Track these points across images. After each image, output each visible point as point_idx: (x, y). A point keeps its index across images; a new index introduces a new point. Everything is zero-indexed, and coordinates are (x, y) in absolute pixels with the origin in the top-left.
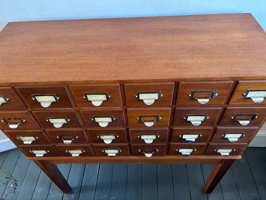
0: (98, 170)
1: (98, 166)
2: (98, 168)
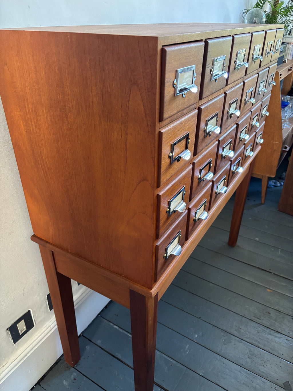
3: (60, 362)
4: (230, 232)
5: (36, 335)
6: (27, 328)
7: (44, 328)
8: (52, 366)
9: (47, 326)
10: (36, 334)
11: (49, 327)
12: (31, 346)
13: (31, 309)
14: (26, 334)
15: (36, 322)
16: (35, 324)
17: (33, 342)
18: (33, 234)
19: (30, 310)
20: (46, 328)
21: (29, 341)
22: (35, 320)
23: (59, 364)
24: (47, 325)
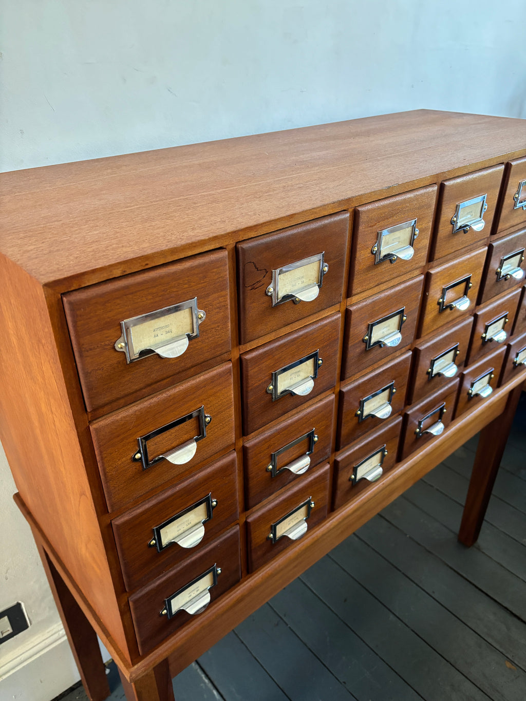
0: (215, 692)
1: (207, 681)
2: (210, 685)
3: (79, 688)
4: (465, 507)
5: (32, 642)
6: (13, 630)
7: (48, 632)
8: (65, 692)
9: (53, 632)
10: (33, 640)
11: (55, 633)
12: (19, 658)
13: (23, 601)
14: (12, 638)
15: (33, 622)
16: (31, 624)
17: (23, 653)
18: (16, 491)
19: (20, 602)
20: (50, 634)
21: (17, 650)
22: (31, 618)
23: (75, 692)
24: (53, 630)
